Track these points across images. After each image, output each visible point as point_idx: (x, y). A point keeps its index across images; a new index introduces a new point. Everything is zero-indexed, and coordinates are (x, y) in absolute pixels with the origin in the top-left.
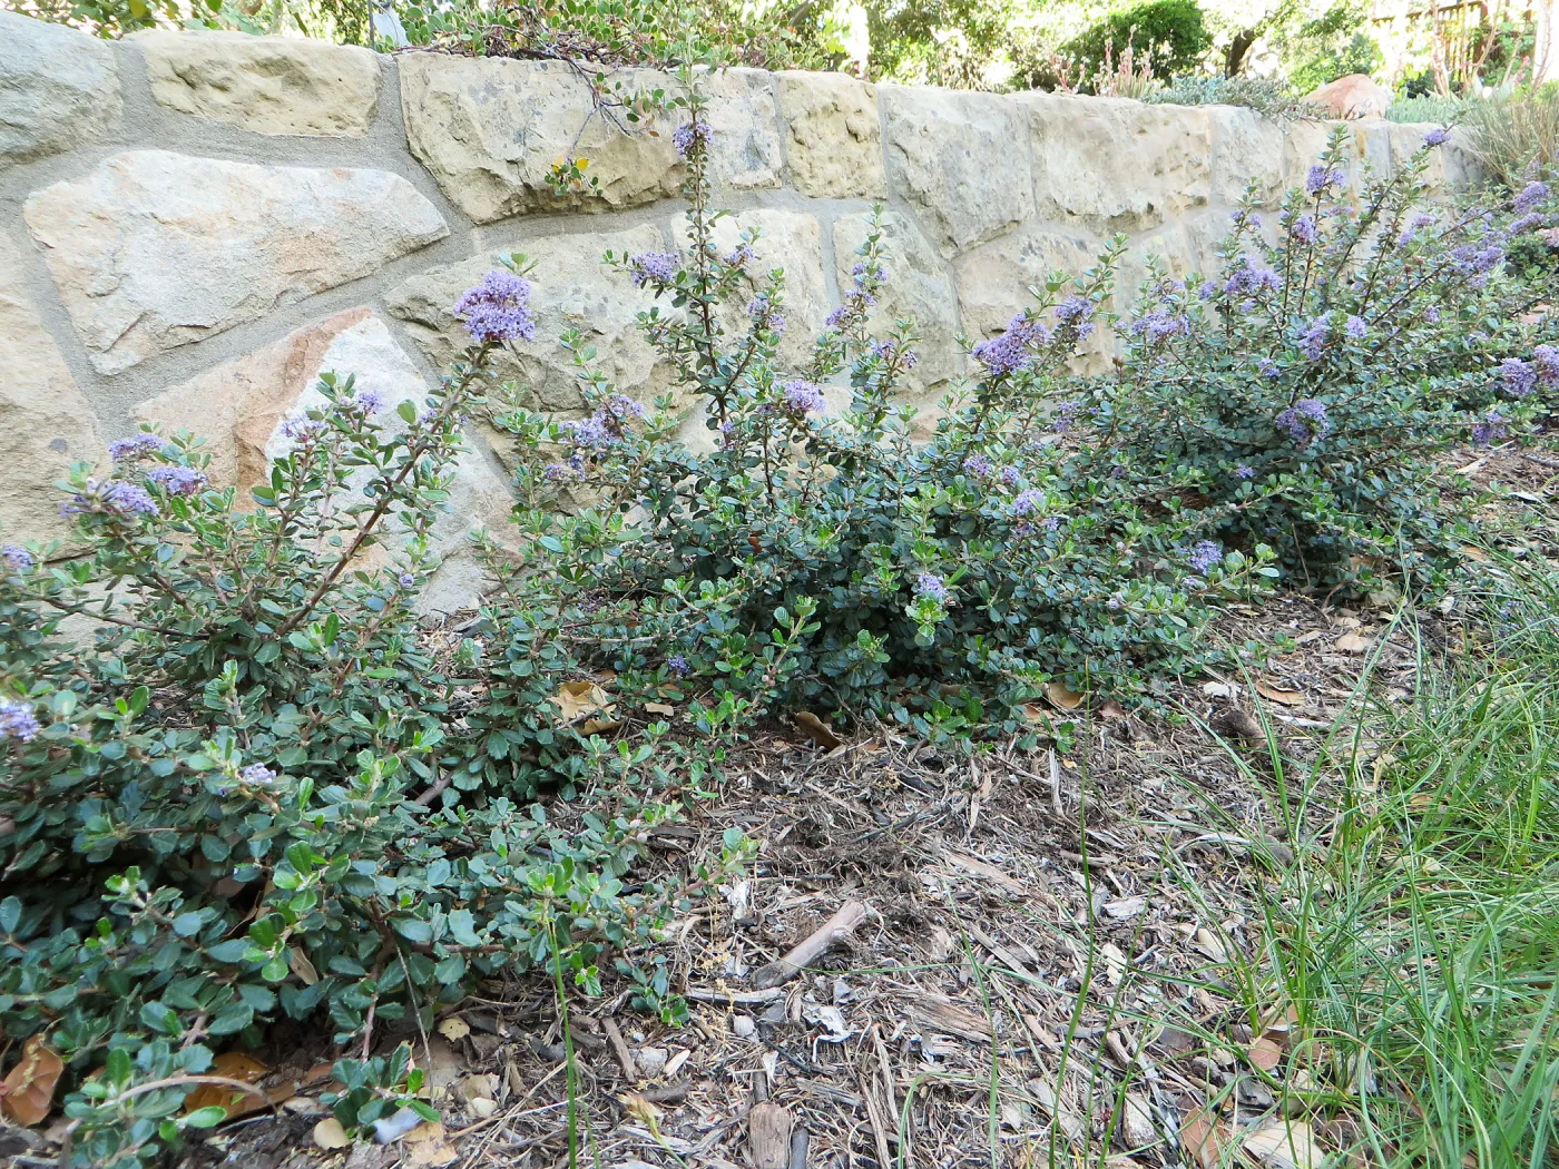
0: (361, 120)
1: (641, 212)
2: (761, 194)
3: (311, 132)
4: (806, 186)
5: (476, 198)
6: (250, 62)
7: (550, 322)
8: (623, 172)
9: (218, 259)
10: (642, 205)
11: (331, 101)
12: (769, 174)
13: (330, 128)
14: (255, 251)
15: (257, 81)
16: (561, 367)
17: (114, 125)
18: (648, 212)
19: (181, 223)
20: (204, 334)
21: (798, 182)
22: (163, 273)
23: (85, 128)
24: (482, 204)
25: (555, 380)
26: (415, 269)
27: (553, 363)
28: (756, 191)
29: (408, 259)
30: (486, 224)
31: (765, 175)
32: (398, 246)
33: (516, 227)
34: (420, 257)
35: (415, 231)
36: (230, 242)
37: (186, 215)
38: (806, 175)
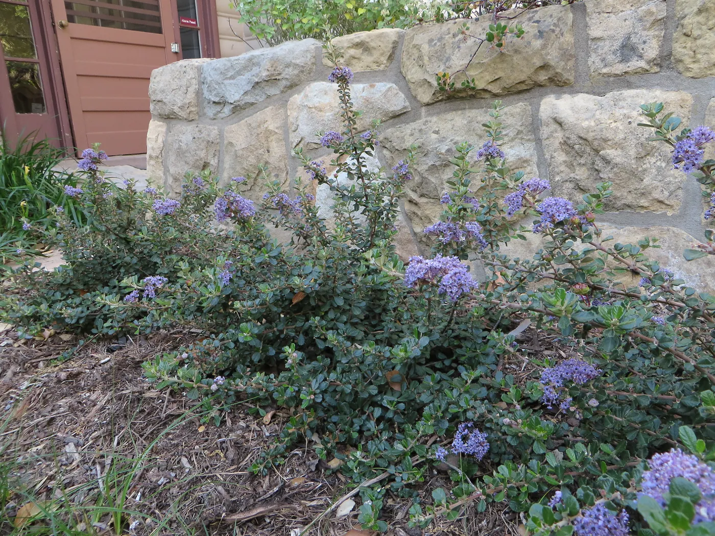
0: (385, 62)
1: (521, 96)
2: (633, 79)
3: (368, 70)
4: (688, 69)
5: (424, 93)
6: (351, 45)
7: (431, 155)
8: (500, 74)
9: (323, 120)
10: (520, 92)
11: (376, 54)
12: (642, 64)
13: (374, 67)
14: (334, 118)
15: (352, 52)
16: (430, 178)
17: (312, 74)
18: (527, 95)
19: (315, 108)
20: (319, 146)
21: (681, 67)
22: (308, 125)
23: (303, 77)
24: (425, 96)
25: (426, 183)
26: (393, 125)
27: (426, 175)
28: (628, 77)
29: (391, 121)
30: (428, 105)
31: (636, 64)
32: (385, 115)
33: (442, 106)
34: (396, 120)
35: (391, 109)
36: (327, 114)
37: (316, 105)
38: (687, 60)
